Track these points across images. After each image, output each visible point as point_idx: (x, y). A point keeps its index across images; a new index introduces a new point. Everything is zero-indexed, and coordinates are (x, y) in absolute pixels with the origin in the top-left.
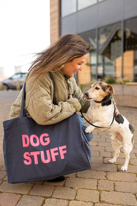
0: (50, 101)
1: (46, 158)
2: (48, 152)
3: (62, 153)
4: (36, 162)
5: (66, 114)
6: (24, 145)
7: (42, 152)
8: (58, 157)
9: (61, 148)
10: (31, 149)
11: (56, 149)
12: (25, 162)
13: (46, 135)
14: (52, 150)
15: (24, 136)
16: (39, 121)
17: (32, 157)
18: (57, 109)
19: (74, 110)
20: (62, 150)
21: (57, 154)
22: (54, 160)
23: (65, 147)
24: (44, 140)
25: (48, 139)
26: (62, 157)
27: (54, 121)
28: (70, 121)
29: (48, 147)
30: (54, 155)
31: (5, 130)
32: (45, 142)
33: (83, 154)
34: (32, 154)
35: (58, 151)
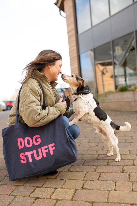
0: (39, 107)
1: (38, 156)
2: (39, 150)
3: (51, 150)
4: (31, 161)
5: (52, 117)
6: (20, 147)
7: (35, 151)
8: (48, 154)
9: (50, 146)
10: (26, 149)
11: (46, 147)
12: (22, 162)
13: (38, 136)
14: (43, 148)
15: (19, 140)
16: (30, 124)
17: (27, 157)
18: (44, 112)
19: (58, 113)
20: (51, 147)
21: (47, 151)
22: (45, 156)
23: (53, 144)
24: (36, 140)
25: (39, 140)
26: (52, 153)
27: (42, 122)
28: (57, 122)
29: (40, 146)
30: (44, 152)
31: (3, 137)
32: (37, 142)
33: (69, 149)
34: (27, 153)
35: (48, 148)
